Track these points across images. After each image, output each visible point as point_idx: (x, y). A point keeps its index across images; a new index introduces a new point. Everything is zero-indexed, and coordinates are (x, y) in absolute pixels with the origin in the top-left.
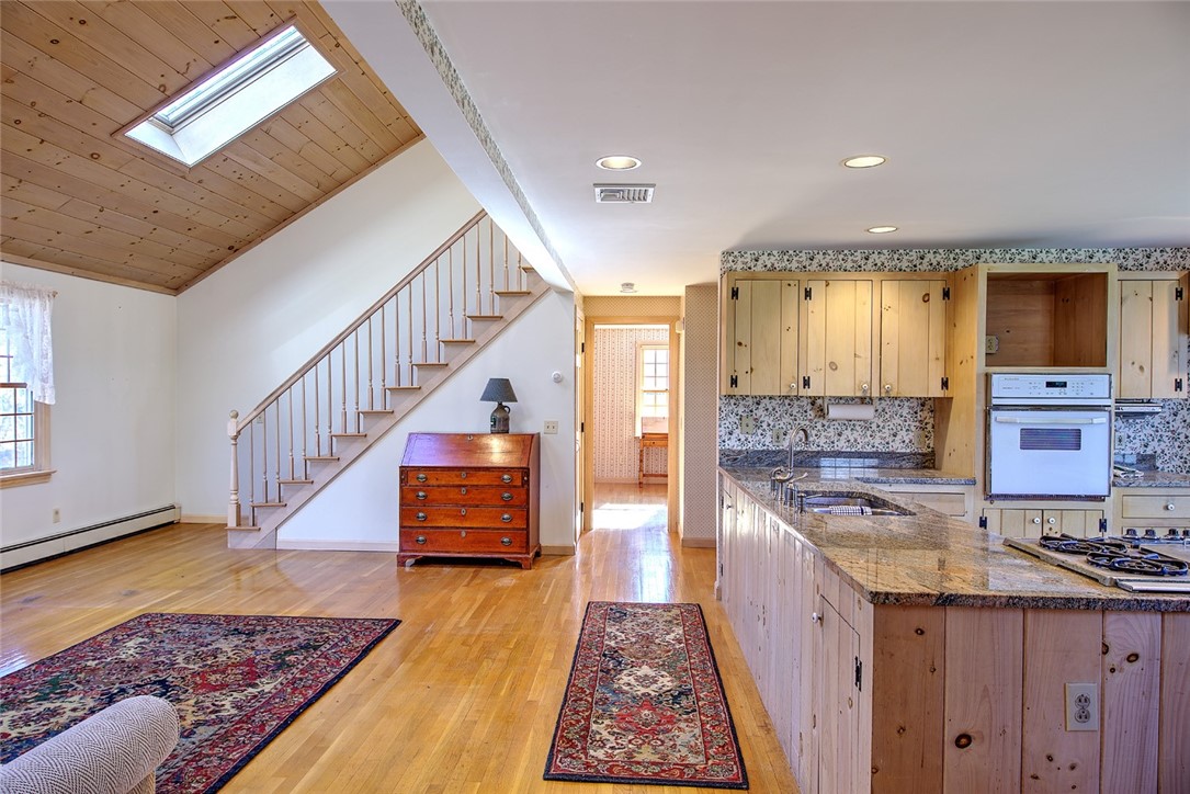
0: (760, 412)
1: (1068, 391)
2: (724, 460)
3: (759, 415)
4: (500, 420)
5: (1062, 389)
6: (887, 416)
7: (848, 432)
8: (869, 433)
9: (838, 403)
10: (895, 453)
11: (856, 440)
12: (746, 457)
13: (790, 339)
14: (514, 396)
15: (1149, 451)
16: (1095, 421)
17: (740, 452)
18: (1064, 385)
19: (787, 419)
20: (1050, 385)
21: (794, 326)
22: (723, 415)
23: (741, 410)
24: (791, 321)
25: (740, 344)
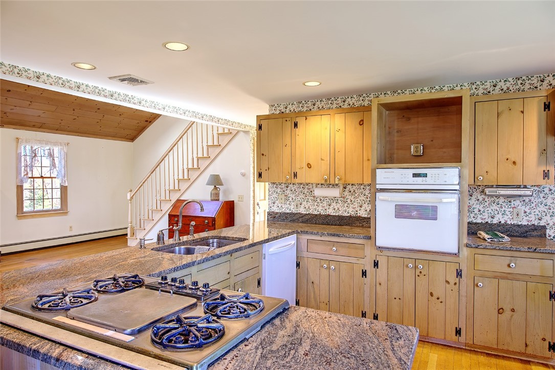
0: (288, 192)
1: (428, 180)
2: (270, 217)
3: (288, 193)
4: (214, 194)
5: (424, 178)
6: (356, 195)
7: (334, 204)
8: (346, 205)
9: (329, 187)
10: (361, 217)
11: (338, 209)
12: (280, 216)
13: (287, 151)
14: (222, 183)
15: (542, 223)
16: (444, 200)
17: (277, 213)
18: (425, 175)
19: (302, 196)
20: (415, 175)
21: (289, 144)
22: (270, 193)
23: (279, 190)
24: (287, 141)
25: (263, 155)
